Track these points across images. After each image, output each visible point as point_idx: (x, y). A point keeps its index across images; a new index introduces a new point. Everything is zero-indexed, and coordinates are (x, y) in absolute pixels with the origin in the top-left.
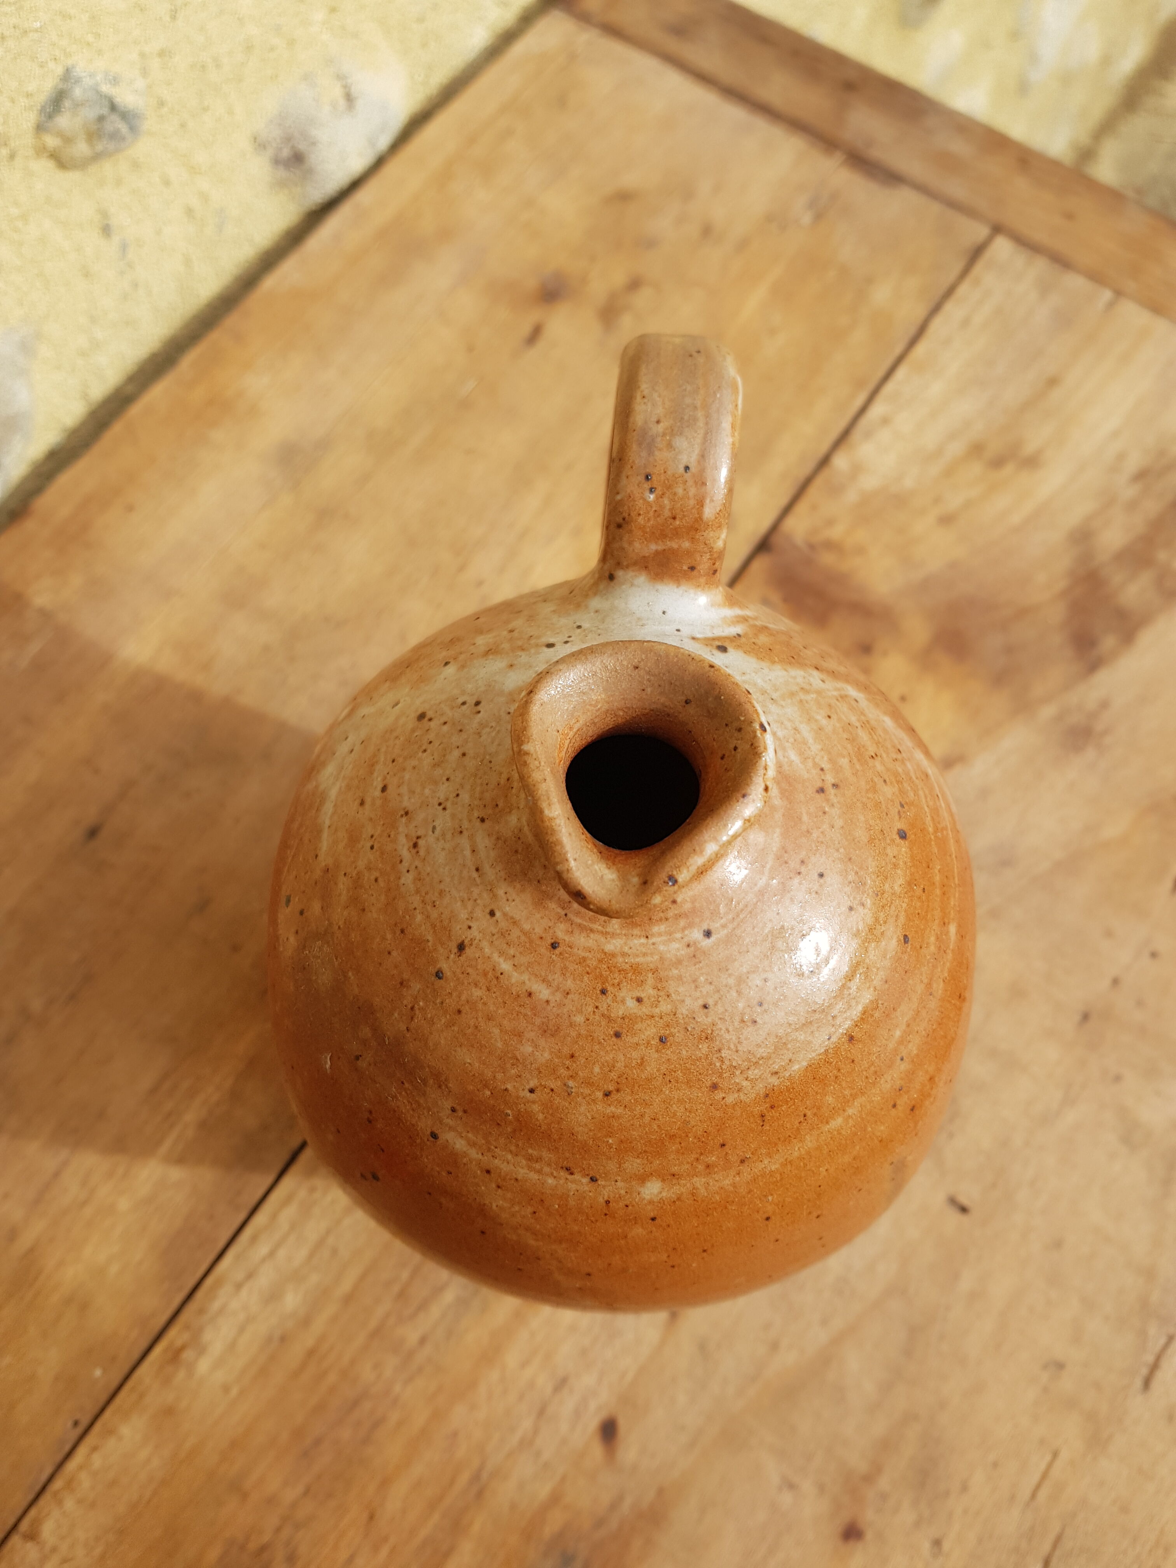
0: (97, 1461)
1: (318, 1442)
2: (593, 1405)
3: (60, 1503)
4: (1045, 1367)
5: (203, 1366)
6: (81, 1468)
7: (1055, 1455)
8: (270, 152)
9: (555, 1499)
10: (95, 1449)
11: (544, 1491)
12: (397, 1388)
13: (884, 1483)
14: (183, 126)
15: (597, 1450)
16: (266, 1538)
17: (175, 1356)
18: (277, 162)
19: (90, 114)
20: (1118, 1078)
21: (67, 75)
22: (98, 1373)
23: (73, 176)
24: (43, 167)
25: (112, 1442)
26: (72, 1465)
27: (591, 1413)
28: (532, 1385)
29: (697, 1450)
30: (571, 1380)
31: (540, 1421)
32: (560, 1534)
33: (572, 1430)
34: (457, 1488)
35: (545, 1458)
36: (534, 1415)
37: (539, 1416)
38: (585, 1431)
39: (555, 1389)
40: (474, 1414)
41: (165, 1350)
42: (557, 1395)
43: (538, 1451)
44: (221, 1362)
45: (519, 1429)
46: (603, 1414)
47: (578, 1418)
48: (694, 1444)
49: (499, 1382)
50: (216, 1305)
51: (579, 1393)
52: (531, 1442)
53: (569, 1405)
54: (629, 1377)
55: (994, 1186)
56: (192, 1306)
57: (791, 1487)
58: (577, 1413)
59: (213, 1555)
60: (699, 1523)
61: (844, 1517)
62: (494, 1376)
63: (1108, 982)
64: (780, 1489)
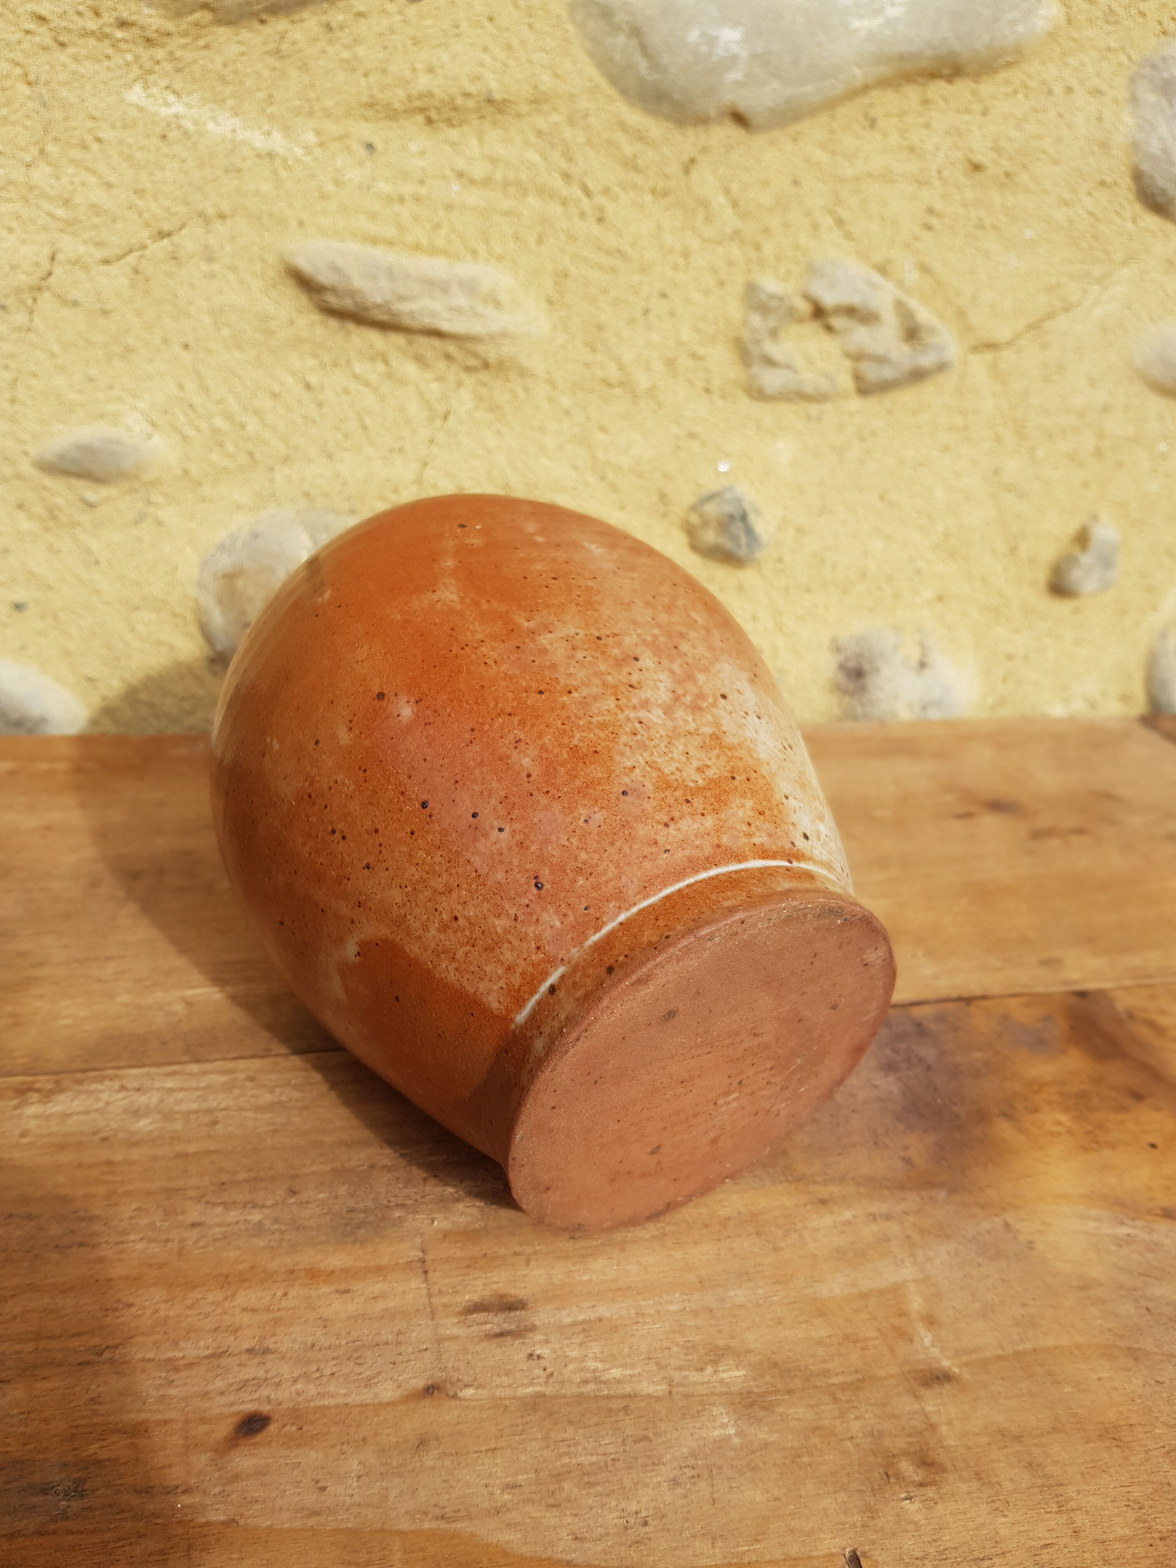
1: (29, 1217)
2: (264, 1392)
5: (32, 1110)
8: (841, 657)
9: (137, 1430)
11: (137, 1416)
12: (133, 1236)
14: (787, 588)
15: (223, 1429)
17: (23, 1091)
18: (842, 666)
19: (727, 511)
21: (727, 488)
27: (256, 1396)
28: (235, 1330)
29: (310, 1522)
30: (271, 1357)
31: (205, 1361)
32: (99, 1463)
33: (222, 1393)
34: (74, 1343)
35: (173, 1392)
36: (207, 1353)
37: (213, 1356)
38: (232, 1404)
39: (250, 1351)
40: (163, 1305)
41: (23, 1083)
42: (245, 1357)
43: (172, 1381)
44: (48, 1117)
45: (181, 1350)
46: (265, 1408)
47: (239, 1390)
48: (314, 1513)
49: (213, 1303)
50: (93, 1087)
51: (267, 1372)
52: (177, 1370)
53: (248, 1373)
54: (326, 1402)
56: (78, 1076)
58: (243, 1386)
62: (214, 1297)
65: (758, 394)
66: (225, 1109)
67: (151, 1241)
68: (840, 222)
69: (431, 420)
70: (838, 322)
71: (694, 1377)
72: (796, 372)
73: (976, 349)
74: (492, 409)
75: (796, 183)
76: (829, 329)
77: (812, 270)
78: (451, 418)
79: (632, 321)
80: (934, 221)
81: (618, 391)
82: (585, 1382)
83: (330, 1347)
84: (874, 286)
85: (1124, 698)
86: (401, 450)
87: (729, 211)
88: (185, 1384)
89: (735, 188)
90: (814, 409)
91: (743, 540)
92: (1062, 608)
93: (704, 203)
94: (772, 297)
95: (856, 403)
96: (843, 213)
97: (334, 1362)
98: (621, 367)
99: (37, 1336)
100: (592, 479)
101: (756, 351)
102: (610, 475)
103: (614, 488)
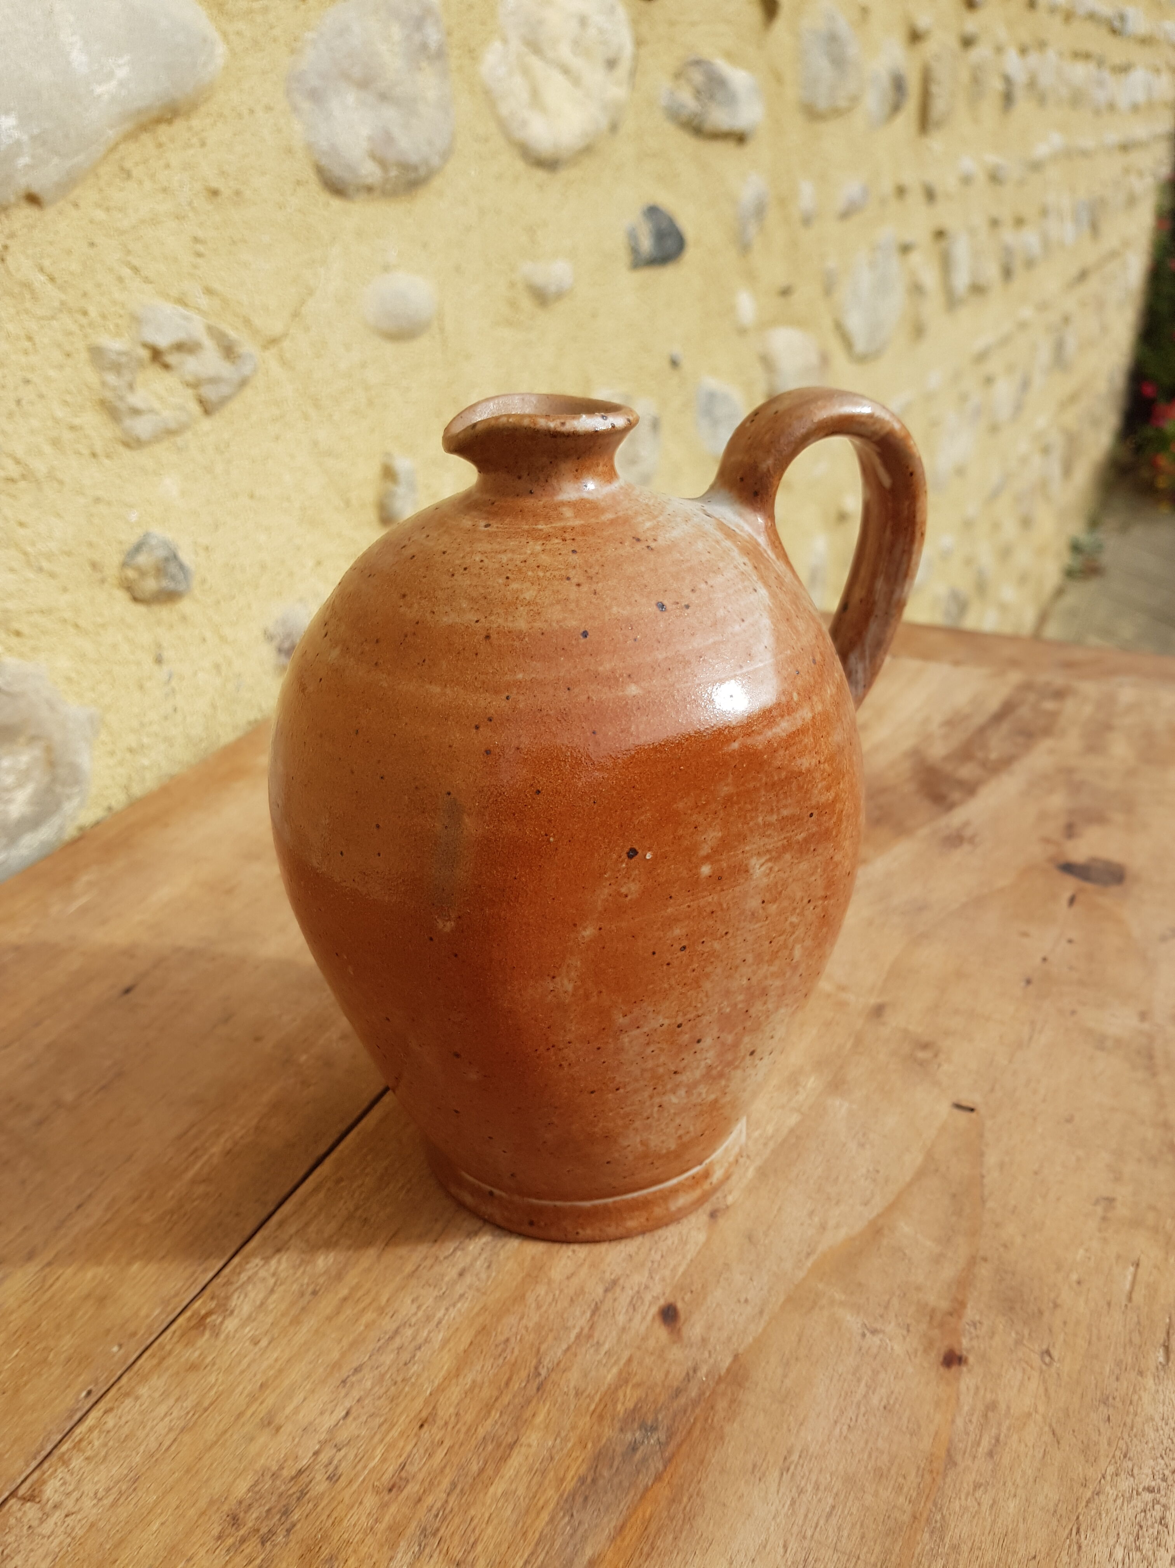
0: (110, 1421)
1: (357, 1371)
2: (648, 1298)
3: (65, 1464)
4: (1097, 1202)
5: (230, 1326)
6: (91, 1430)
7: (1137, 1265)
8: (275, 642)
9: (624, 1379)
10: (108, 1410)
11: (611, 1375)
13: (971, 1314)
15: (662, 1333)
16: (303, 1462)
17: (201, 1323)
18: (280, 650)
19: (161, 553)
20: (1074, 1012)
21: (147, 535)
22: (115, 1349)
23: (140, 610)
24: (121, 596)
25: (129, 1402)
26: (83, 1428)
27: (647, 1304)
28: (581, 1291)
29: (766, 1317)
30: (621, 1281)
31: (596, 1318)
32: (635, 1409)
33: (630, 1320)
34: (515, 1386)
35: (606, 1347)
36: (588, 1314)
37: (593, 1313)
38: (644, 1318)
39: (606, 1291)
40: (524, 1321)
41: (189, 1319)
42: (610, 1295)
43: (598, 1343)
44: (249, 1320)
45: (574, 1327)
46: (662, 1302)
47: (634, 1309)
48: (761, 1312)
49: (547, 1293)
50: (244, 1277)
51: (632, 1289)
52: (590, 1336)
53: (624, 1300)
54: (681, 1270)
55: (992, 1090)
56: (219, 1280)
57: (874, 1332)
58: (633, 1306)
59: (241, 1488)
60: (785, 1376)
61: (941, 1347)
62: (542, 1290)
63: (1038, 960)
64: (864, 1335)
65: (133, 443)
66: (357, 1208)
67: (454, 1305)
68: (136, 270)
70: (171, 359)
71: (801, 1097)
72: (157, 414)
73: (265, 347)
75: (92, 244)
76: (166, 367)
77: (136, 320)
79: (10, 415)
80: (200, 248)
81: (23, 484)
82: (765, 1144)
83: (639, 1249)
84: (186, 318)
87: (50, 286)
88: (606, 1337)
89: (46, 263)
90: (179, 440)
91: (181, 576)
93: (27, 285)
94: (120, 353)
95: (206, 424)
96: (136, 262)
97: (653, 1252)
98: (18, 462)
99: (488, 1408)
100: (31, 575)
101: (121, 406)
102: (45, 564)
103: (52, 575)
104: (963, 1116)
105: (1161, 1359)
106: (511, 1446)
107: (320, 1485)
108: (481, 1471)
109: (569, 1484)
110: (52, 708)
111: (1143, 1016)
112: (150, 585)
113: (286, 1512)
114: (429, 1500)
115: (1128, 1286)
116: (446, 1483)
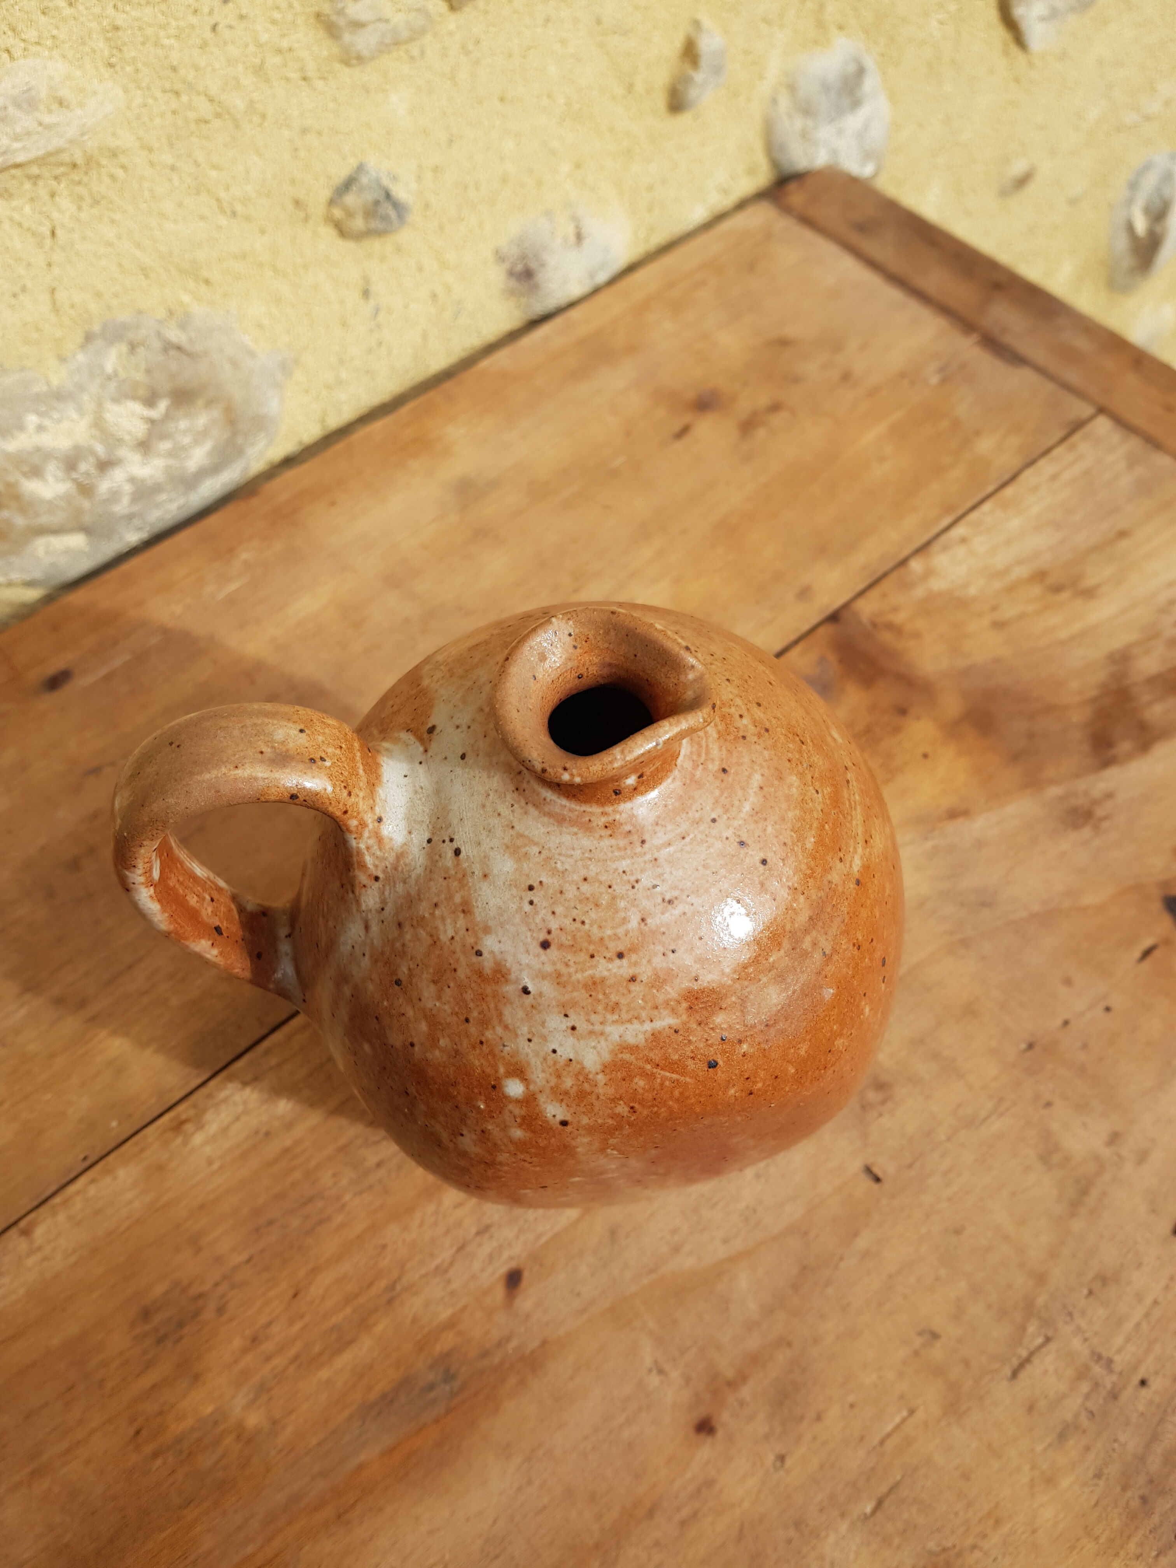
0: (92, 1191)
1: (270, 1223)
2: (505, 1255)
3: (54, 1214)
4: (921, 1333)
5: (198, 1139)
6: (78, 1192)
7: (912, 1412)
8: (507, 265)
9: (452, 1324)
10: (93, 1181)
11: (445, 1314)
12: (347, 1197)
13: (745, 1392)
14: (441, 228)
15: (500, 1292)
16: (206, 1288)
17: (178, 1127)
18: (511, 273)
19: (369, 197)
20: (1048, 1104)
21: (360, 168)
22: (114, 1124)
23: (349, 245)
24: (329, 232)
25: (108, 1180)
26: (72, 1189)
27: (502, 1260)
28: (459, 1224)
29: (586, 1317)
30: (493, 1230)
31: (458, 1256)
32: (448, 1354)
33: (482, 1271)
34: (373, 1291)
35: (454, 1286)
36: (454, 1249)
37: (458, 1250)
38: (493, 1273)
39: (478, 1233)
40: (404, 1234)
41: (172, 1119)
42: (478, 1239)
43: (449, 1280)
44: (213, 1139)
45: (438, 1257)
46: (513, 1264)
47: (490, 1262)
48: (584, 1310)
49: (432, 1214)
50: (221, 1096)
51: (498, 1240)
52: (445, 1271)
53: (486, 1249)
54: (543, 1240)
55: (910, 1166)
56: (204, 1091)
57: (661, 1371)
58: (491, 1258)
59: (159, 1290)
60: (571, 1378)
61: (702, 1412)
62: (431, 1208)
63: (1059, 1022)
64: (650, 1371)
65: (352, 59)
67: (361, 1194)
69: (40, 245)
72: (387, 21)
74: (96, 202)
78: (59, 232)
79: (204, 46)
81: (216, 124)
85: (751, 171)
86: (24, 289)
88: (457, 1277)
90: (414, 49)
91: (393, 216)
92: (685, 119)
95: (451, 22)
98: (211, 99)
99: (348, 1300)
100: (223, 221)
101: (341, 22)
102: (239, 208)
103: (248, 219)
104: (866, 1183)
105: (868, 1509)
106: (349, 1343)
107: (208, 1314)
108: (320, 1354)
109: (373, 1396)
110: (235, 364)
111: (1114, 1138)
112: (359, 223)
113: (181, 1325)
114: (276, 1361)
115: (890, 1427)
116: (292, 1352)
